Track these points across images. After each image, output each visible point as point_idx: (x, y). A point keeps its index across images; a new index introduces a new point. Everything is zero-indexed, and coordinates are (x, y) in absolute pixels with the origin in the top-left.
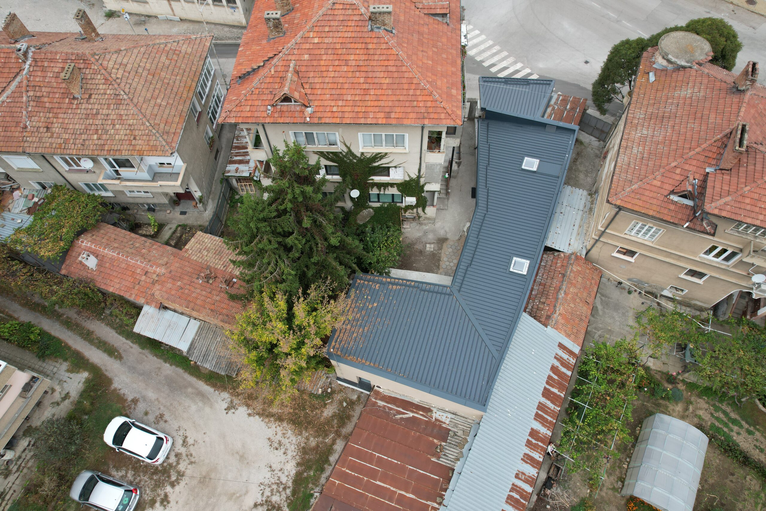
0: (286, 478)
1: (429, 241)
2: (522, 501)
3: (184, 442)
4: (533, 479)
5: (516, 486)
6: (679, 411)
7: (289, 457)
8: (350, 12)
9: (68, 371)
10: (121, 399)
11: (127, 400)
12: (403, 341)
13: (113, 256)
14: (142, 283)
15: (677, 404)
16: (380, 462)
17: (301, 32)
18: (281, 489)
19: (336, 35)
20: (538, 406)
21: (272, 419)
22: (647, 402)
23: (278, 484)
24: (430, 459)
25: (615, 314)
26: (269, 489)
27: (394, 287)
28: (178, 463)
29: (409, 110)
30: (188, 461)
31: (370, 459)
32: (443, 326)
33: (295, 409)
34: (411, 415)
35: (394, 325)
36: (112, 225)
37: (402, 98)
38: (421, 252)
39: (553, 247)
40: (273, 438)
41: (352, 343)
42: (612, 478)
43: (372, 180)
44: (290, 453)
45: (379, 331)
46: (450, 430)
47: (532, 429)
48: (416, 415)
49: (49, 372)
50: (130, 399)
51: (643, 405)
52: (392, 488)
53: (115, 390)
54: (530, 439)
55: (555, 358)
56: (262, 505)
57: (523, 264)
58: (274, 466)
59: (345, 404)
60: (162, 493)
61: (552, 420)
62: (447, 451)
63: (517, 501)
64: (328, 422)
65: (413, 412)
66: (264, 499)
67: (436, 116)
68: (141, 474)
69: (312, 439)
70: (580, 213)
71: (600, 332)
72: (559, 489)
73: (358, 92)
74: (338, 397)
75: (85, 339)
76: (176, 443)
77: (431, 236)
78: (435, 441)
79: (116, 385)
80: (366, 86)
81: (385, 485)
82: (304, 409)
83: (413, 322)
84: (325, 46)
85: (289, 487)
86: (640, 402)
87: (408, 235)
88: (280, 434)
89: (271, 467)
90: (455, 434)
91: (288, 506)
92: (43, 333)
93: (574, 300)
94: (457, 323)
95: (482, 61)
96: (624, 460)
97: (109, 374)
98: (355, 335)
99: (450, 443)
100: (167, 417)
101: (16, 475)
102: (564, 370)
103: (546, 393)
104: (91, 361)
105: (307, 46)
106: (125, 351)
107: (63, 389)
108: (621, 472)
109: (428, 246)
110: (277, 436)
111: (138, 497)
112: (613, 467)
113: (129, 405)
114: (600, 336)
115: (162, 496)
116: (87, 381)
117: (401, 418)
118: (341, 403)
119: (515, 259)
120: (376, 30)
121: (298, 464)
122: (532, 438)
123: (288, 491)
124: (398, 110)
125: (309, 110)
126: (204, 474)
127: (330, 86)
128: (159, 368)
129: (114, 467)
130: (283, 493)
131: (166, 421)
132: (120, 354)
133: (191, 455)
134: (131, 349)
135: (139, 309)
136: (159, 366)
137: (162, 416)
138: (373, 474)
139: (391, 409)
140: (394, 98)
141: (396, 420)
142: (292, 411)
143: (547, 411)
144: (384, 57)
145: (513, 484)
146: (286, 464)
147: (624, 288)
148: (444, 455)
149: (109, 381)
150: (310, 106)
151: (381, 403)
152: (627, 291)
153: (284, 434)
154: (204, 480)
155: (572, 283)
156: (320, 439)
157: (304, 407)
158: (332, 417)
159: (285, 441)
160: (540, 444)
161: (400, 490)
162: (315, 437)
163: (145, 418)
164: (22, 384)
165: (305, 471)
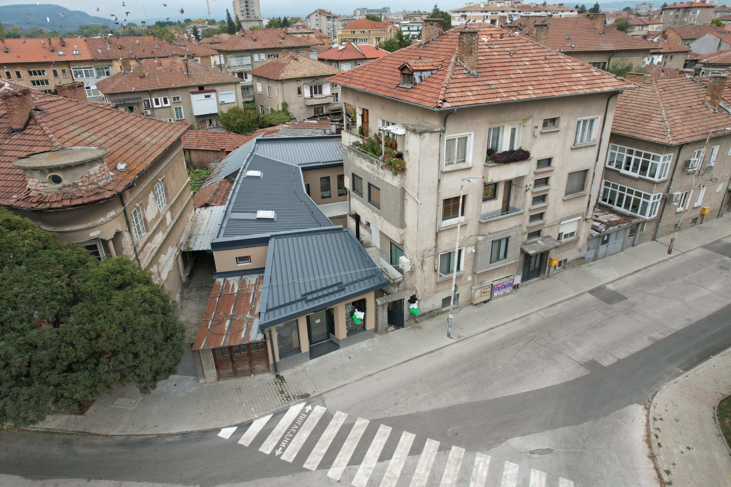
70: (201, 233)
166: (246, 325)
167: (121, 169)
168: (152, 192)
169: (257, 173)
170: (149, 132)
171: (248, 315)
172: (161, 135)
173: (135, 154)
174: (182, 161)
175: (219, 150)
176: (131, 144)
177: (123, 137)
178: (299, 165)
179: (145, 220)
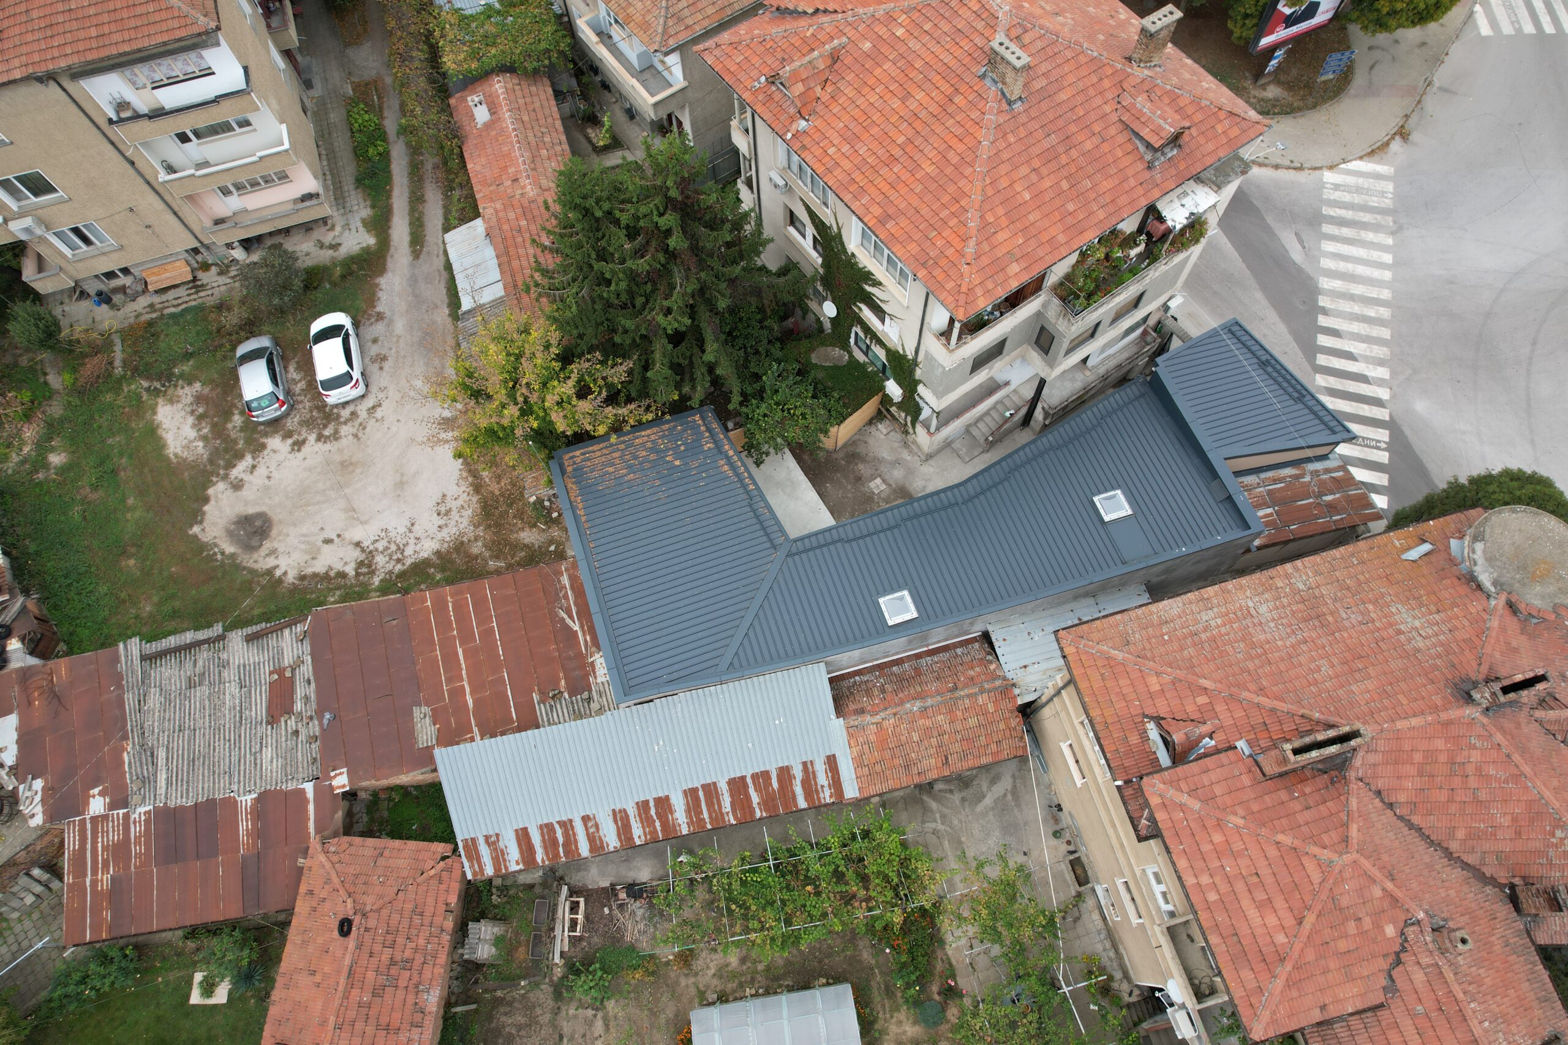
0: (411, 552)
1: (886, 477)
2: (561, 849)
3: (373, 407)
4: (602, 847)
5: (573, 828)
6: (905, 1032)
7: (440, 536)
8: (980, 25)
9: (363, 221)
10: (372, 301)
11: (375, 307)
12: (649, 534)
13: (507, 127)
14: (501, 188)
15: (915, 1023)
16: (487, 634)
17: (892, 5)
18: (395, 557)
19: (932, 45)
20: (709, 785)
21: (470, 479)
22: (881, 972)
23: (399, 548)
24: (533, 691)
25: (997, 833)
26: (386, 544)
27: (726, 468)
28: (345, 423)
29: (917, 236)
30: (355, 431)
31: (484, 619)
32: (715, 570)
33: (502, 495)
34: (576, 627)
35: (665, 508)
36: (554, 91)
37: (925, 211)
38: (859, 479)
39: (996, 644)
40: (448, 498)
41: (596, 474)
42: (715, 982)
43: (860, 309)
44: (444, 534)
45: (641, 494)
46: (590, 691)
47: (667, 798)
48: (580, 634)
49: (348, 205)
50: (379, 309)
51: (872, 969)
52: (464, 672)
53: (377, 285)
54: (652, 804)
55: (805, 764)
56: (363, 551)
57: (908, 610)
58: (416, 528)
59: (552, 548)
60: (304, 435)
61: (707, 820)
62: (558, 706)
63: (554, 842)
64: (516, 546)
65: (582, 627)
66: (371, 547)
67: (941, 277)
68: (309, 396)
69: (480, 544)
71: (941, 827)
72: (642, 910)
73: (881, 152)
74: (555, 533)
75: (411, 202)
76: (366, 400)
77: (897, 474)
78: (563, 682)
79: (383, 281)
80: (897, 152)
81: (462, 661)
82: (510, 506)
83: (690, 528)
84: (903, 49)
85: (404, 564)
86: (873, 962)
87: (871, 441)
88: (460, 502)
89: (413, 524)
90: (589, 699)
91: (382, 581)
92: (385, 156)
93: (927, 732)
94: (735, 585)
95: (1325, 312)
96: (757, 985)
97: (390, 264)
98: (611, 469)
99: (572, 703)
100: (387, 365)
101: (228, 281)
102: (799, 790)
103: (738, 785)
104: (390, 231)
105: (882, 31)
106: (428, 253)
107: (341, 233)
108: (735, 991)
109: (878, 481)
110: (454, 502)
111: (279, 413)
112: (734, 975)
113: (370, 315)
114: (935, 832)
115: (301, 438)
116: (366, 250)
117: (563, 619)
118: (551, 542)
119: (906, 593)
120: (988, 82)
121: (438, 553)
122: (656, 806)
123: (399, 567)
124: (903, 222)
125: (803, 124)
126: (354, 460)
127: (856, 112)
128: (436, 307)
129: (297, 363)
130: (393, 563)
131: (381, 368)
132: (421, 251)
133: (364, 428)
134: (435, 258)
135: (477, 215)
136: (439, 303)
137: (384, 358)
138: (466, 636)
139: (566, 597)
140: (915, 202)
141: (556, 615)
142: (497, 493)
143: (713, 805)
144: (959, 131)
145: (571, 821)
146: (429, 539)
147: (1057, 821)
148: (551, 706)
149: (381, 270)
150: (807, 121)
151: (565, 580)
152: (1057, 828)
153: (463, 507)
154: (346, 466)
155: (951, 712)
156: (487, 554)
157: (512, 504)
158: (525, 545)
159: (455, 515)
160: (658, 824)
161: (469, 683)
162: (485, 546)
163: (370, 344)
164: (306, 191)
165: (435, 568)
166: (1322, 477)
171: (1307, 479)
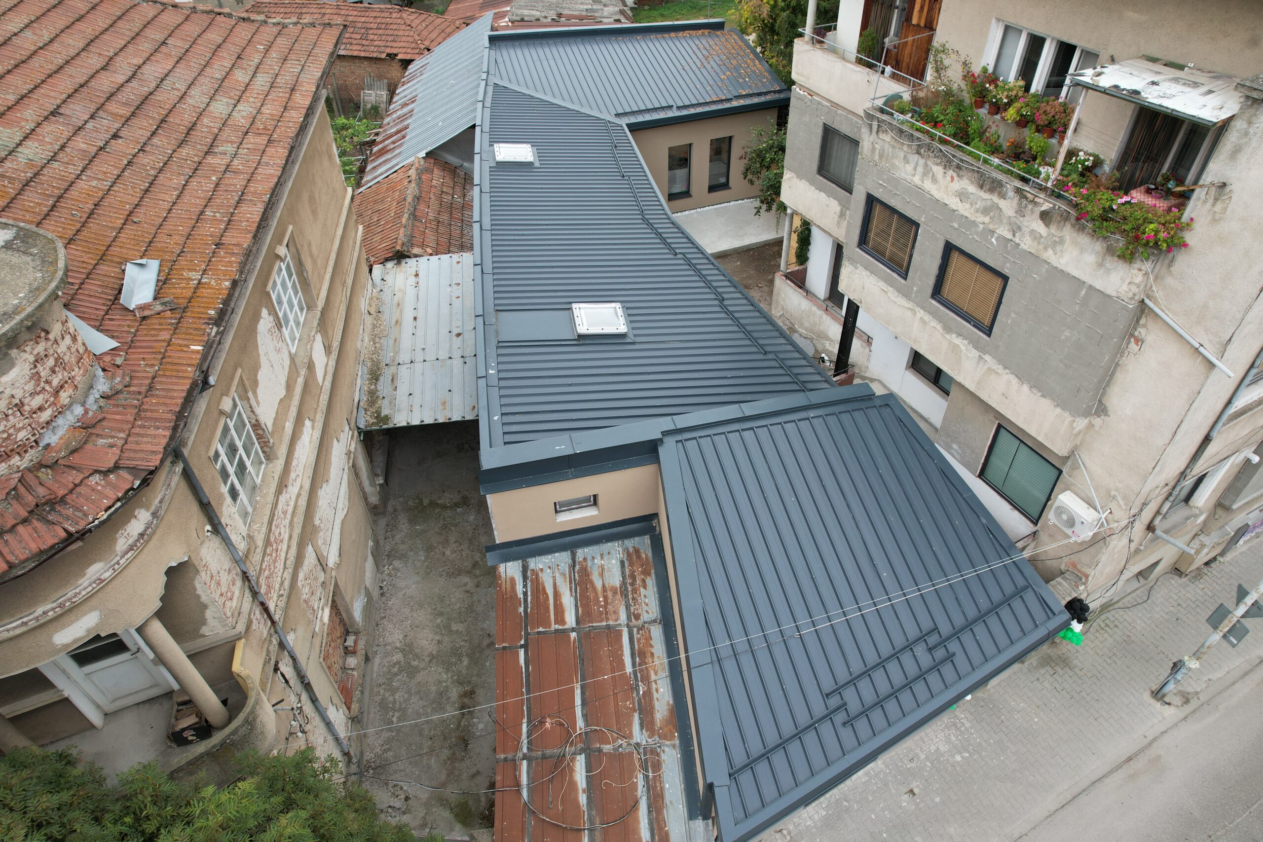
70: (404, 357)
166: (640, 776)
167: (142, 308)
168: (264, 312)
169: (522, 152)
170: (216, 71)
171: (638, 735)
172: (262, 81)
173: (186, 198)
174: (329, 146)
175: (383, 56)
176: (163, 143)
177: (125, 112)
178: (618, 115)
179: (256, 426)
